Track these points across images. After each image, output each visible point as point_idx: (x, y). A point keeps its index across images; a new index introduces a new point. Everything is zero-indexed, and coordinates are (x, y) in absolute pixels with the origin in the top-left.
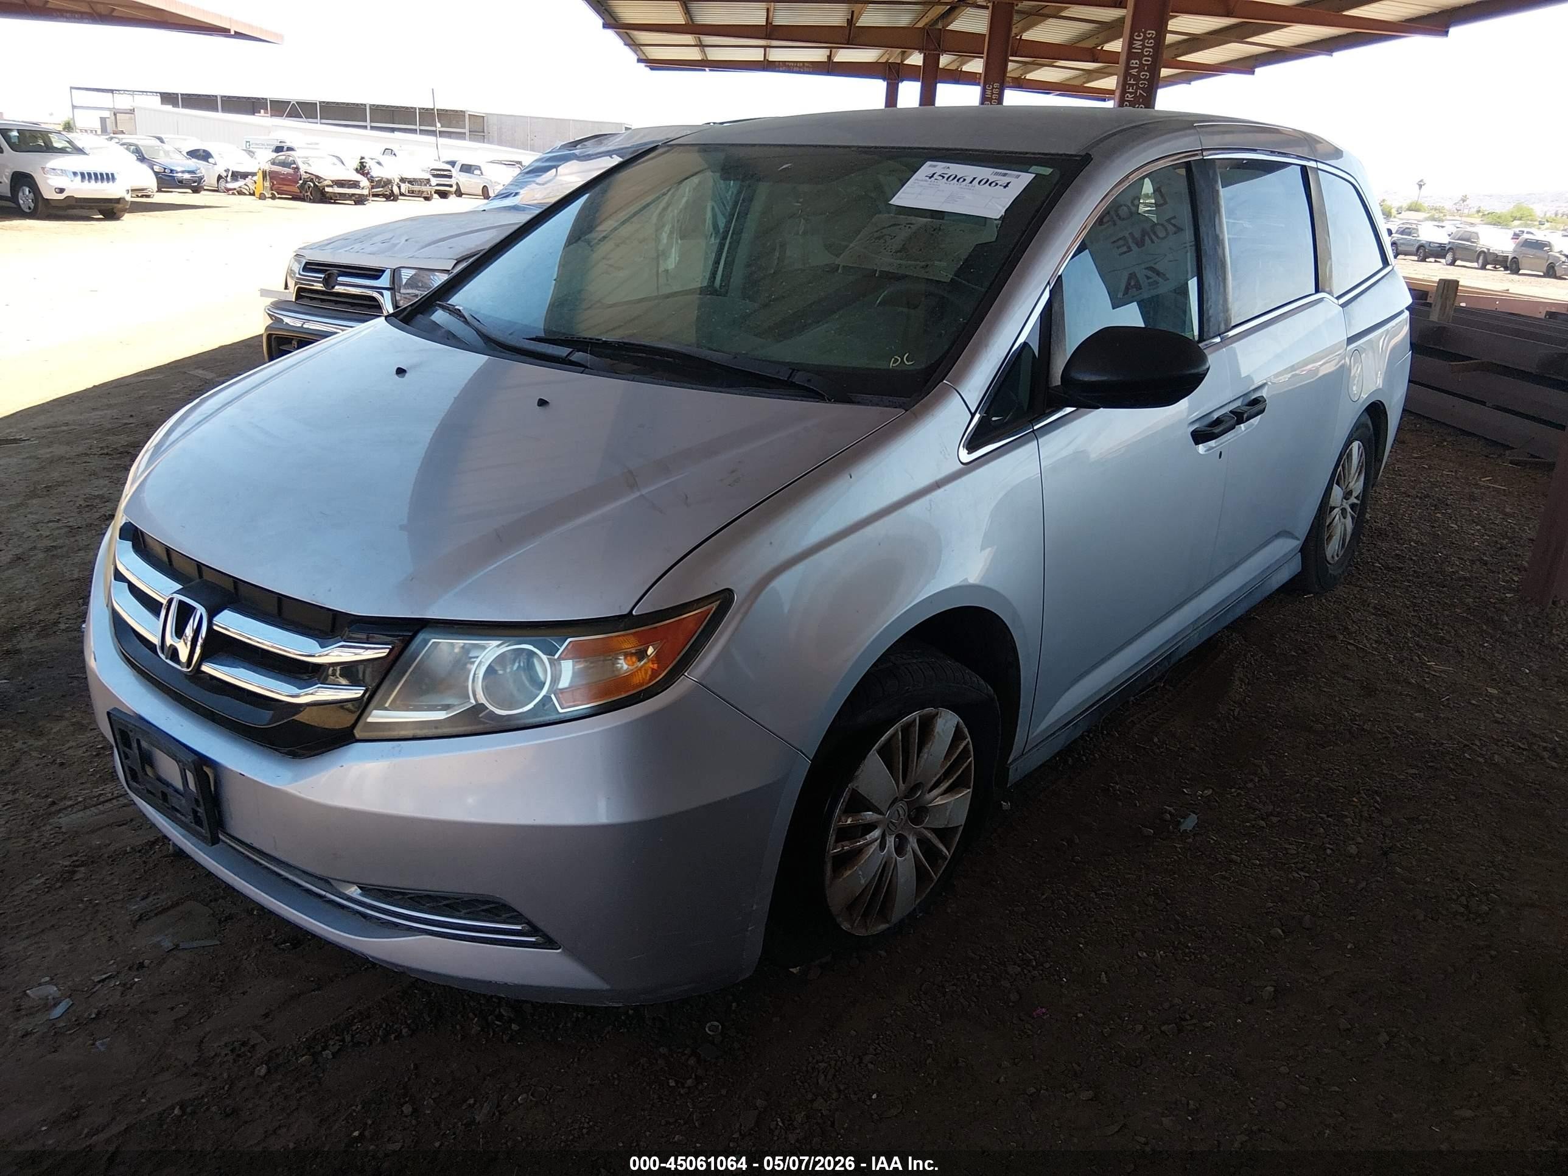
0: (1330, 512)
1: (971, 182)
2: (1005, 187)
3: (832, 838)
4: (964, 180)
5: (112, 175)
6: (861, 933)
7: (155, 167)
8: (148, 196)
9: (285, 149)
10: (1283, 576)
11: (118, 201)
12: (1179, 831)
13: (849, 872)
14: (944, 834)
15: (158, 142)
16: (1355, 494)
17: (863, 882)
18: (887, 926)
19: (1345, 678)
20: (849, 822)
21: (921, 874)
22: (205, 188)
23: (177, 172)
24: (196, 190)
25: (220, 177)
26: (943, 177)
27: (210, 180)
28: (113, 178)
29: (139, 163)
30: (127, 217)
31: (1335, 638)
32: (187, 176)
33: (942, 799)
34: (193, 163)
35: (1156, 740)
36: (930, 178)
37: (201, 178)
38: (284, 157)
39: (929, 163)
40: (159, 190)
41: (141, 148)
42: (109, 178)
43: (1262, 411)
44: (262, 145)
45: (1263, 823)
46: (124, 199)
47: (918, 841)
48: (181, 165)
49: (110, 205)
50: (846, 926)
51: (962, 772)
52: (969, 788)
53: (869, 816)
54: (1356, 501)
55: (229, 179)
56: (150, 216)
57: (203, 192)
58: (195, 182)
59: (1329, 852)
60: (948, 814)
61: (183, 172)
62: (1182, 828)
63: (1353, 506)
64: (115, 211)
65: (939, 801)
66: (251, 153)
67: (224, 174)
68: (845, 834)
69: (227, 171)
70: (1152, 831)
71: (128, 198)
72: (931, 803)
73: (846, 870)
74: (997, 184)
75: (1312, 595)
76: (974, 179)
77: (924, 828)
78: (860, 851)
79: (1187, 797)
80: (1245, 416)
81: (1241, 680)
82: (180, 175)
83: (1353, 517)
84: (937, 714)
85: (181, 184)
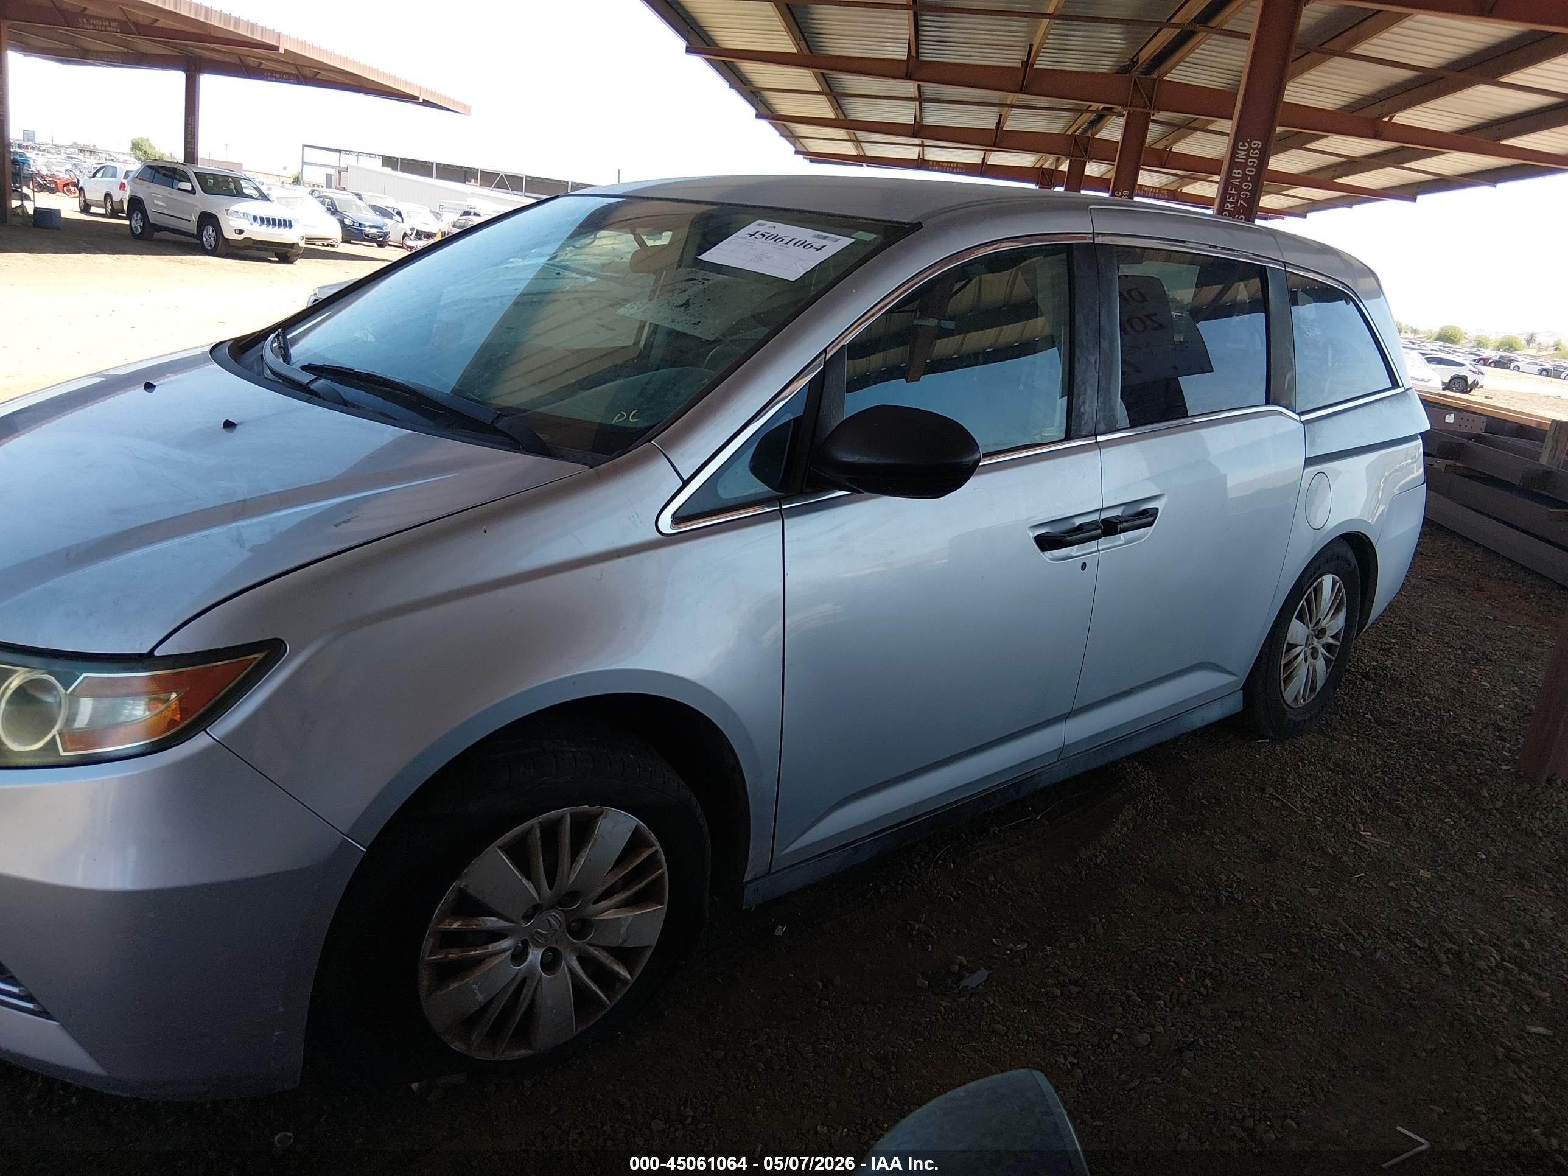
0: (1288, 650)
1: (787, 243)
2: (818, 250)
3: (428, 943)
4: (783, 240)
5: (290, 221)
6: (485, 1056)
7: (345, 220)
8: (332, 246)
9: (472, 213)
10: (1214, 713)
11: (292, 246)
12: (958, 987)
13: (456, 985)
14: (625, 955)
15: (356, 198)
16: (1330, 633)
17: (480, 997)
18: (529, 1052)
19: (1249, 836)
20: (455, 926)
21: (581, 996)
22: (390, 243)
23: (365, 227)
24: (381, 245)
25: (405, 235)
26: (764, 236)
27: (395, 237)
28: (290, 226)
29: (328, 215)
30: (300, 262)
31: (1263, 790)
32: (374, 231)
33: (615, 913)
34: (379, 220)
35: (991, 878)
36: (751, 235)
37: (386, 234)
38: (464, 221)
39: (759, 221)
40: (344, 241)
41: (336, 202)
42: (287, 224)
43: (1151, 524)
44: (451, 210)
45: (1058, 992)
46: (298, 244)
47: (580, 959)
48: (369, 220)
49: (284, 249)
50: (457, 1046)
51: (647, 885)
52: (662, 903)
53: (492, 922)
54: (1331, 641)
55: (412, 238)
56: (324, 263)
57: (387, 247)
58: (380, 237)
59: (1115, 1037)
60: (623, 930)
61: (371, 227)
62: (963, 983)
63: (1329, 647)
64: (289, 255)
65: (610, 915)
66: (438, 216)
67: (409, 232)
68: (449, 939)
69: (412, 229)
70: (927, 982)
71: (302, 244)
72: (596, 916)
73: (454, 982)
74: (812, 246)
75: (1268, 740)
76: (793, 239)
77: (590, 945)
78: (479, 961)
79: (995, 949)
80: (1119, 526)
81: (1125, 824)
82: (367, 229)
83: (1327, 661)
84: (601, 813)
85: (368, 238)
